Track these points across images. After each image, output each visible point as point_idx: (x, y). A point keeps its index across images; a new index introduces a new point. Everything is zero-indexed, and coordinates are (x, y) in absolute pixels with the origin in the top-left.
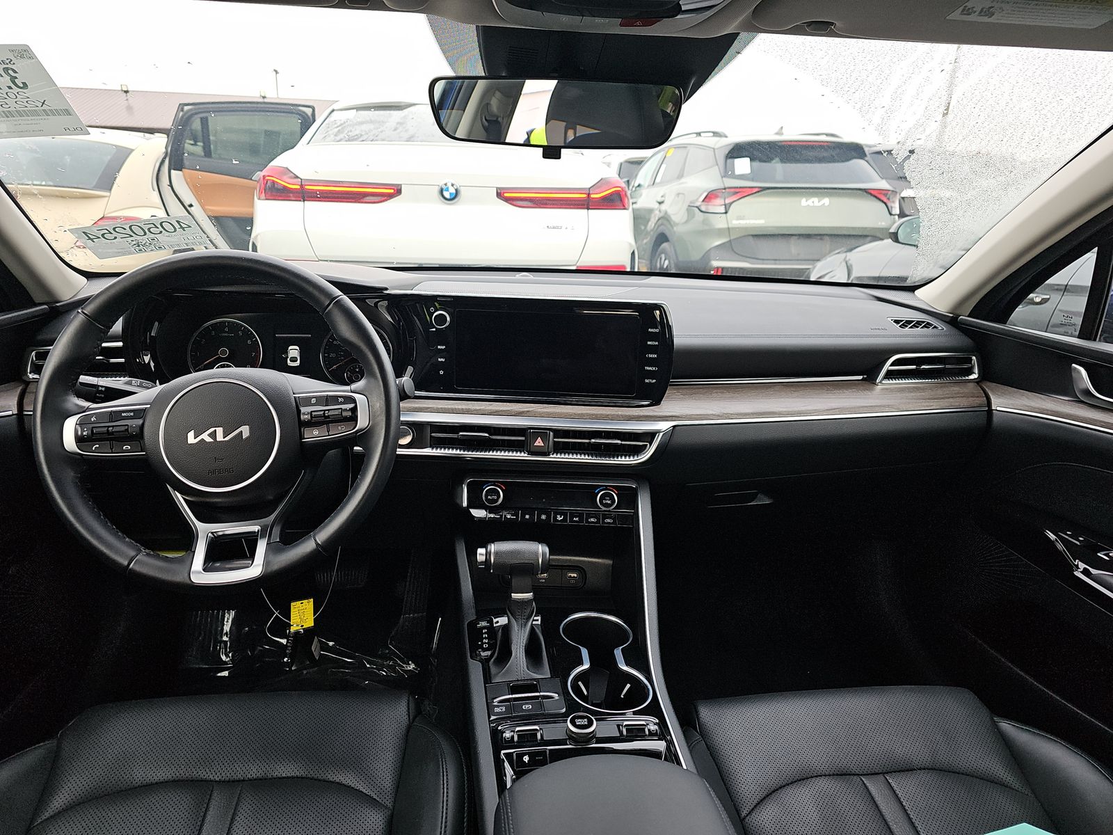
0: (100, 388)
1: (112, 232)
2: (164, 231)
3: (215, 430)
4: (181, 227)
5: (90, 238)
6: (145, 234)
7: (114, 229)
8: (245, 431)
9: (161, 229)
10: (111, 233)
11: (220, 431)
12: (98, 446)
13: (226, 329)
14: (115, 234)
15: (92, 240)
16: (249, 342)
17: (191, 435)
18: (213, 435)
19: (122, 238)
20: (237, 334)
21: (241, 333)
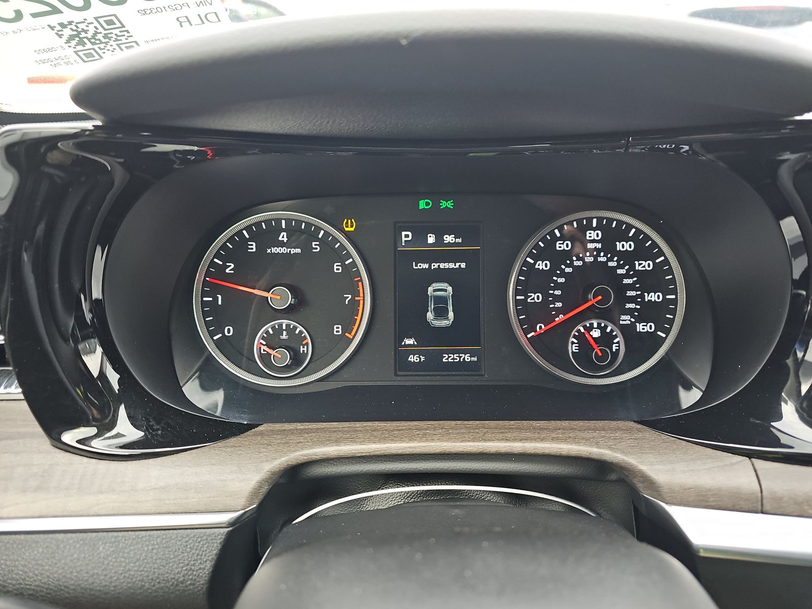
13: (283, 237)
16: (337, 268)
19: (35, 15)
20: (307, 248)
21: (316, 246)
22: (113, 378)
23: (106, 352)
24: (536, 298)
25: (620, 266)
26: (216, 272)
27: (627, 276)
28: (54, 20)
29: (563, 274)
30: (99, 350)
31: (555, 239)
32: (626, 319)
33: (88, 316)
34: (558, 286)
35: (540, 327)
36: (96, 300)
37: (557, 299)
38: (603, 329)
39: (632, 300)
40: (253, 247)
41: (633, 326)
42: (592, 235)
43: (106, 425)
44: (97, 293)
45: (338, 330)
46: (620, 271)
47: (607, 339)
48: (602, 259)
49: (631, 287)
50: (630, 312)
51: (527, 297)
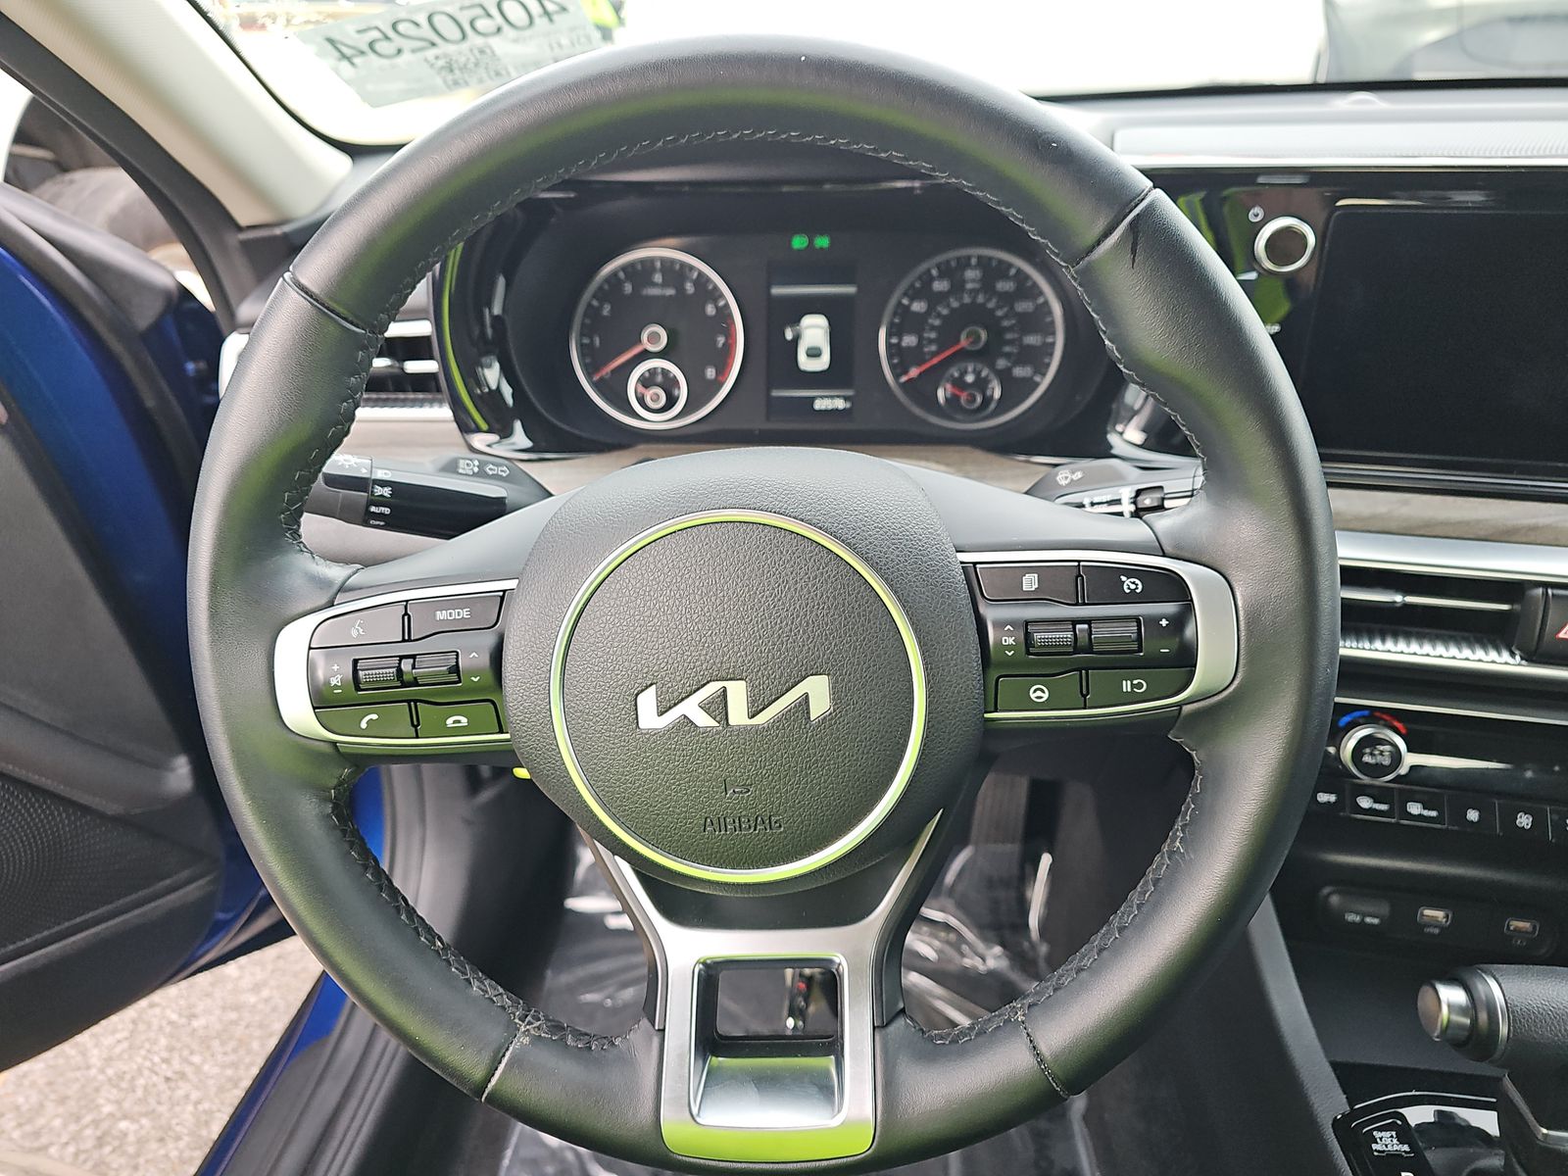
0: (379, 491)
1: (391, 34)
2: (506, 28)
3: (725, 690)
4: (546, 13)
5: (344, 56)
6: (464, 36)
7: (394, 26)
8: (818, 692)
9: (499, 20)
10: (387, 38)
11: (738, 694)
12: (374, 717)
13: (658, 278)
14: (398, 41)
15: (349, 59)
16: (710, 310)
17: (647, 701)
18: (718, 706)
19: (414, 51)
20: (681, 289)
21: (690, 288)
22: (507, 391)
23: (502, 368)
24: (909, 340)
25: (998, 307)
26: (592, 312)
27: (1006, 316)
28: (431, 53)
29: (939, 315)
30: (497, 366)
31: (932, 279)
32: (1001, 363)
33: (489, 331)
34: (933, 328)
35: (914, 372)
36: (497, 316)
37: (931, 341)
38: (977, 373)
39: (1011, 342)
40: (628, 288)
41: (1009, 370)
42: (970, 274)
43: (505, 433)
44: (497, 310)
45: (711, 373)
46: (999, 313)
47: (981, 384)
48: (980, 299)
49: (1010, 329)
50: (1008, 356)
51: (901, 340)
